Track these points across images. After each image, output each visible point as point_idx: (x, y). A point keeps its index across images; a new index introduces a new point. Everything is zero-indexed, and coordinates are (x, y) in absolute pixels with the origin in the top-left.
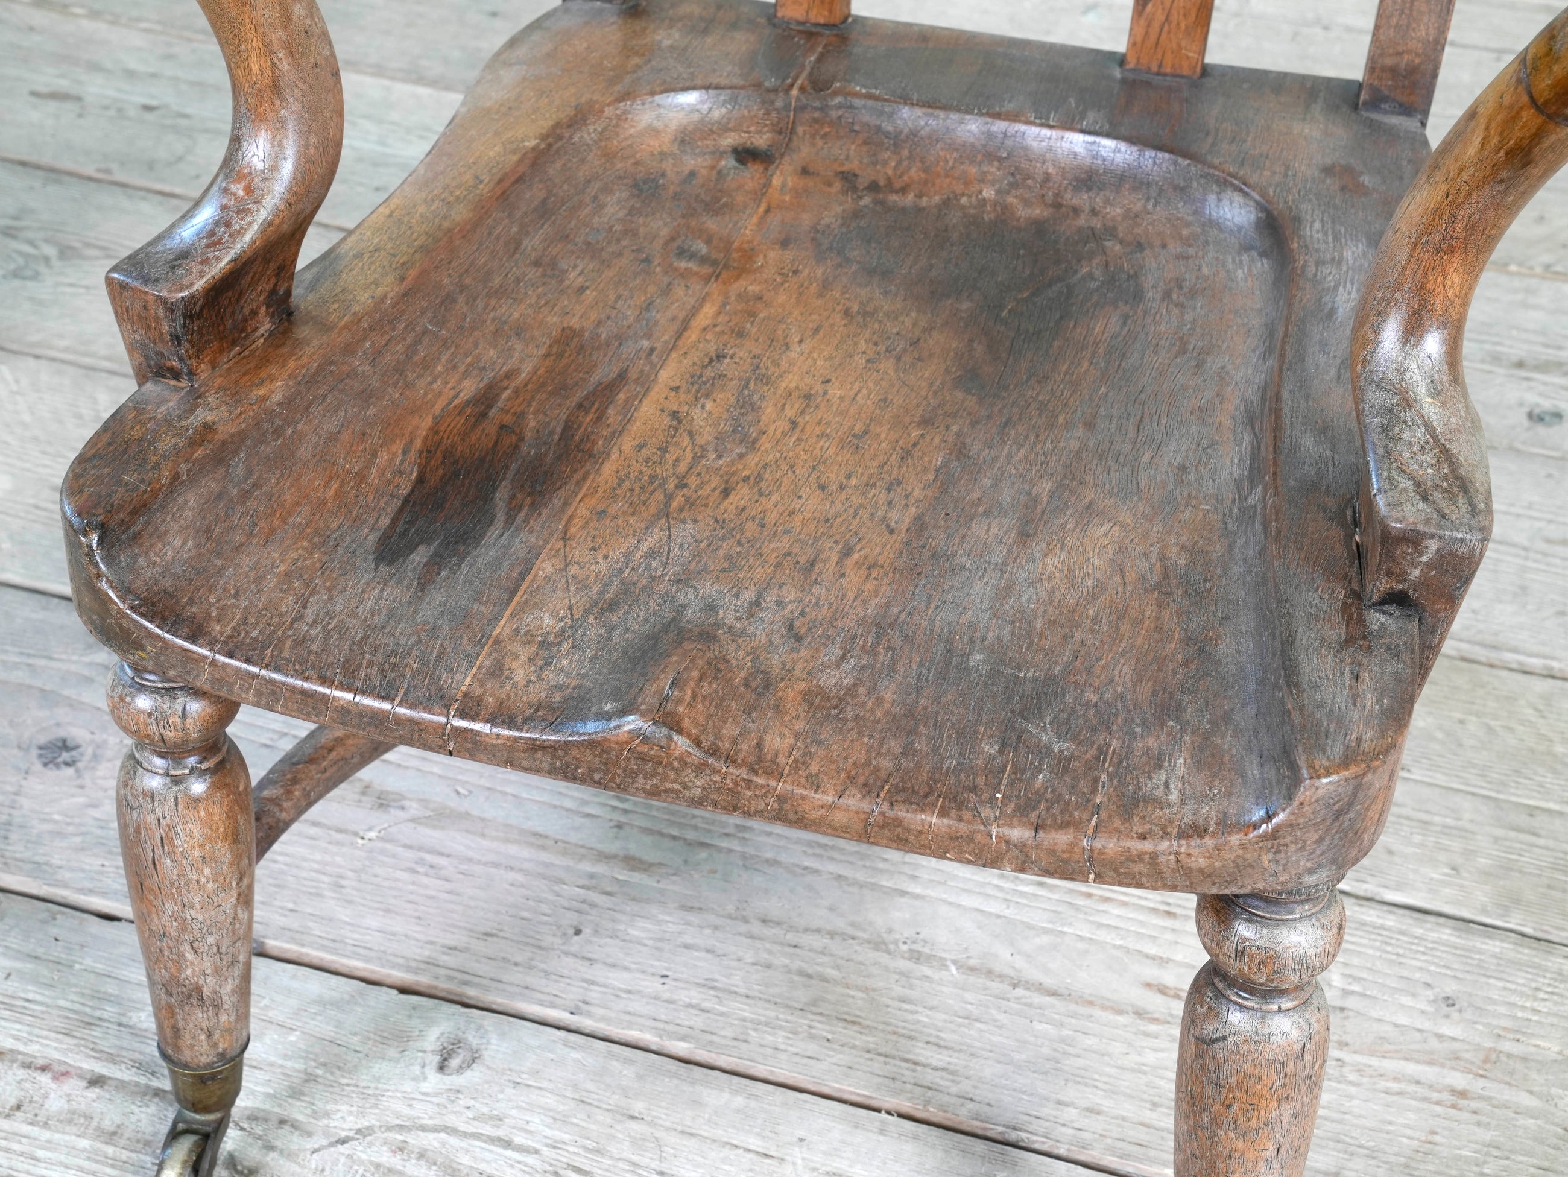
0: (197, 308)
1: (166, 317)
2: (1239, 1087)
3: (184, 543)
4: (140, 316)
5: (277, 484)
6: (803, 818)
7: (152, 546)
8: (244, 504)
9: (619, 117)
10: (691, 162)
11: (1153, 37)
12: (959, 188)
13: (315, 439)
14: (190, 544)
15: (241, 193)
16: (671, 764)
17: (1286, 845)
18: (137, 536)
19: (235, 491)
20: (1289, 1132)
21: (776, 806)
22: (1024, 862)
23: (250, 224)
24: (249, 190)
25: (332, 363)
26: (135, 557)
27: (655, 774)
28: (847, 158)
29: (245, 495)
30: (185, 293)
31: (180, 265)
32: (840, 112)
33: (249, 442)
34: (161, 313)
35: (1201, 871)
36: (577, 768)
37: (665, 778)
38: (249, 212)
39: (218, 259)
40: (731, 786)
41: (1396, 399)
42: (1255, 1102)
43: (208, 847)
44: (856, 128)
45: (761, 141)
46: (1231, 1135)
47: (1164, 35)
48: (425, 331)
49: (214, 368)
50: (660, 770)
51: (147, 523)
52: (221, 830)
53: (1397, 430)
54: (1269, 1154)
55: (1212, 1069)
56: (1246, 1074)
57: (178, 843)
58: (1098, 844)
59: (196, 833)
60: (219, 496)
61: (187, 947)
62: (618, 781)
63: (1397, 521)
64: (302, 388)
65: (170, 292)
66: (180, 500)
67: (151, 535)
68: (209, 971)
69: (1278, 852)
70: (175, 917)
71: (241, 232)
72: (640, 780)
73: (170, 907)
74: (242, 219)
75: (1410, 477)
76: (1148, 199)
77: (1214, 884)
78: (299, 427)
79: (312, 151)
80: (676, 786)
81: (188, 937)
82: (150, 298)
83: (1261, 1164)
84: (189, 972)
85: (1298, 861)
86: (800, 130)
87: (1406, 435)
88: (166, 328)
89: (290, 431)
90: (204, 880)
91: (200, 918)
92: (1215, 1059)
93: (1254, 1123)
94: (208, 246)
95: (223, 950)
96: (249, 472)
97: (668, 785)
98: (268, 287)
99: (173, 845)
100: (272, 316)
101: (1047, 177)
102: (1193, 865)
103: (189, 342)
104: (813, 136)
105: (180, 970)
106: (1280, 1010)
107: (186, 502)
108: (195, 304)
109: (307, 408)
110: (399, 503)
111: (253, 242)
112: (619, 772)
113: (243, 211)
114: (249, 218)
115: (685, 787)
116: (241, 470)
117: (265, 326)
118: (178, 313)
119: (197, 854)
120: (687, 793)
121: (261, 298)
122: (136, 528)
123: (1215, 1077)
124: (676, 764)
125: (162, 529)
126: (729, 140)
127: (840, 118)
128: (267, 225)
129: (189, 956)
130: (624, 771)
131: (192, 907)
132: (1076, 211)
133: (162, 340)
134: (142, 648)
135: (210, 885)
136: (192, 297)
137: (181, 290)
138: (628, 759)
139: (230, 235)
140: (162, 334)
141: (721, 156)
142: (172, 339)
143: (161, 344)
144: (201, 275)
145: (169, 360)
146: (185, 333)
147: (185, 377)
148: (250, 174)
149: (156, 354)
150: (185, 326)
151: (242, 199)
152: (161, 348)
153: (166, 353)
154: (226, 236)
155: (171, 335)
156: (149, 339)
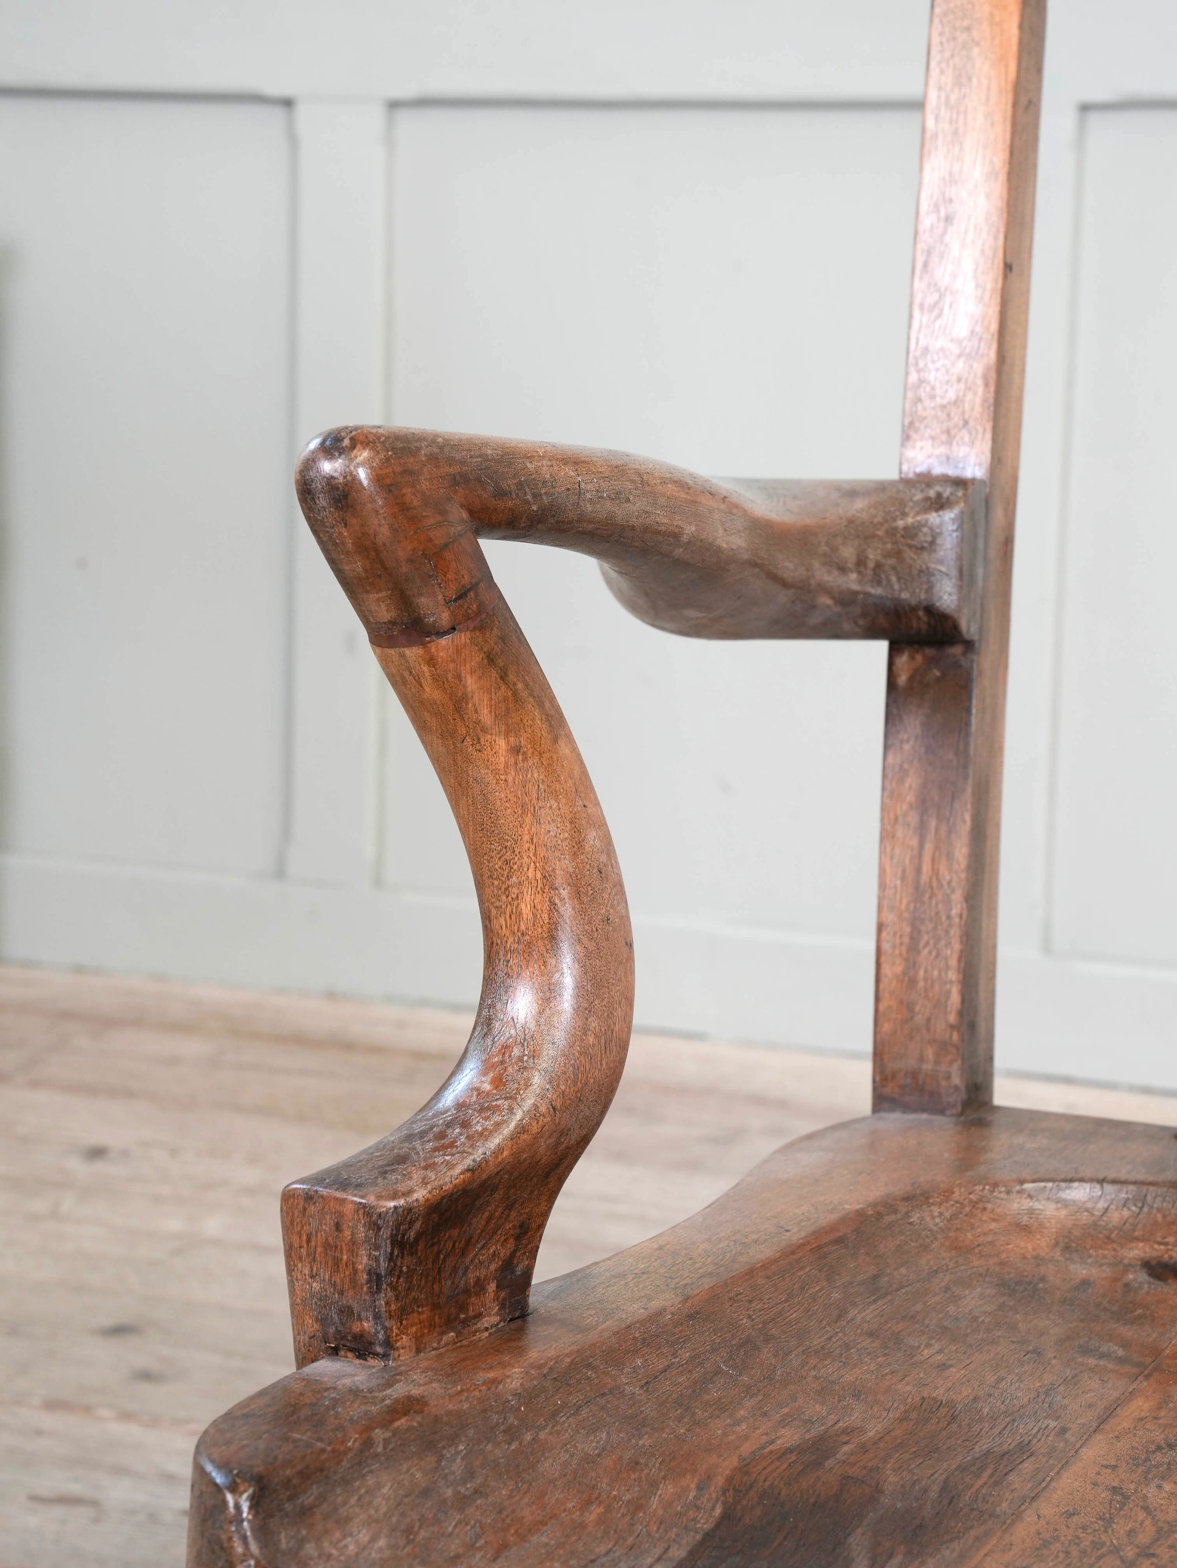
0: (412, 1234)
1: (367, 1240)
3: (374, 1539)
4: (327, 1245)
5: (510, 1497)
7: (326, 1531)
8: (461, 1510)
9: (974, 1204)
10: (1080, 1270)
13: (565, 1457)
14: (382, 1542)
18: (305, 1512)
19: (449, 1492)
23: (498, 1125)
24: (499, 1082)
25: (589, 1366)
26: (302, 1542)
29: (463, 1502)
30: (402, 1202)
31: (393, 1171)
33: (471, 1433)
34: (361, 1233)
38: (496, 1109)
39: (450, 1166)
48: (718, 1372)
49: (418, 1351)
51: (322, 1498)
60: (425, 1493)
64: (548, 1384)
65: (380, 1197)
66: (371, 1481)
67: (326, 1517)
71: (485, 1135)
74: (486, 1119)
78: (542, 1435)
79: (591, 1039)
82: (348, 1209)
88: (363, 1261)
89: (528, 1437)
94: (436, 1149)
96: (470, 1474)
98: (504, 1253)
100: (502, 1306)
103: (394, 1288)
107: (379, 1486)
108: (411, 1223)
109: (555, 1414)
110: (699, 1537)
111: (500, 1149)
113: (488, 1108)
114: (497, 1118)
116: (458, 1467)
117: (491, 1319)
118: (385, 1233)
121: (493, 1267)
122: (307, 1499)
125: (343, 1512)
126: (1137, 1252)
128: (522, 1129)
133: (354, 1283)
136: (409, 1210)
137: (394, 1196)
139: (468, 1138)
140: (355, 1271)
141: (1127, 1268)
142: (369, 1281)
143: (351, 1292)
144: (425, 1182)
145: (360, 1319)
146: (390, 1272)
147: (379, 1349)
148: (502, 1062)
149: (341, 1312)
150: (391, 1258)
151: (488, 1094)
152: (350, 1299)
153: (356, 1308)
154: (463, 1138)
155: (369, 1273)
156: (334, 1285)
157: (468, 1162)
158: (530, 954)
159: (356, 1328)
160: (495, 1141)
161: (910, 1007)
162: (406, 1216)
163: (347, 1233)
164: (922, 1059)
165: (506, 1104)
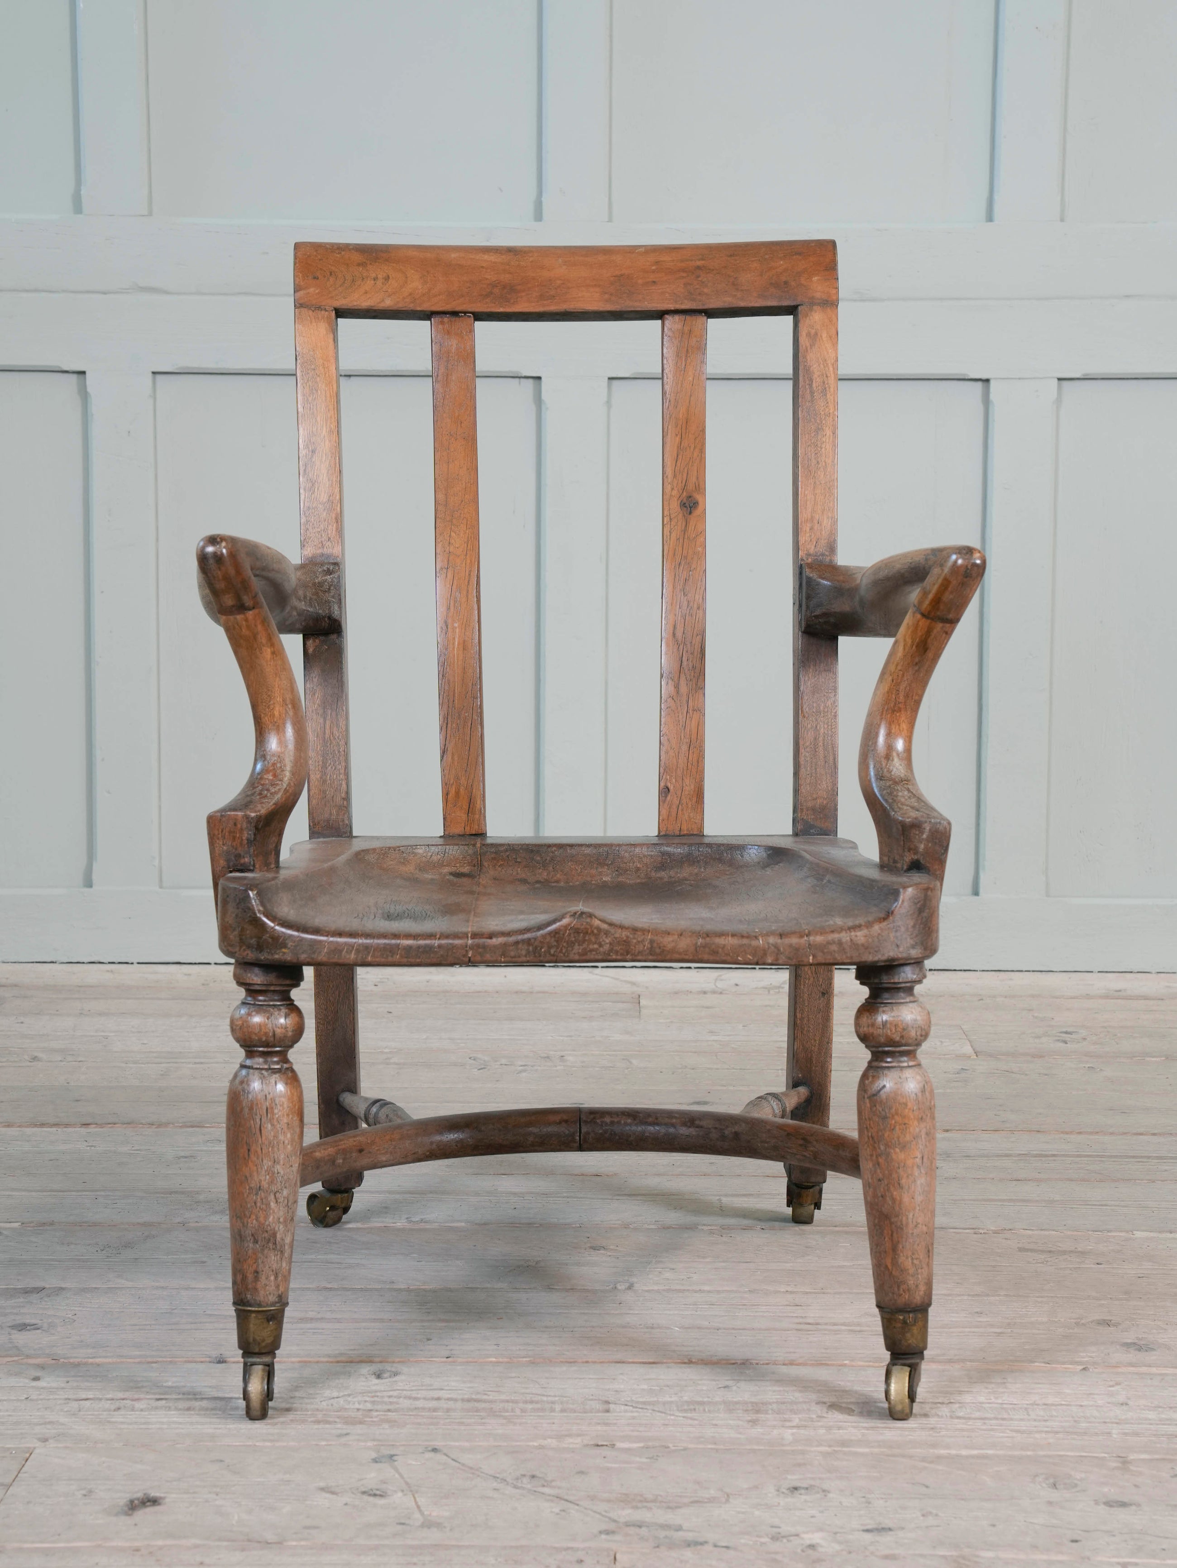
0: (261, 826)
1: (247, 827)
2: (897, 1114)
4: (230, 832)
6: (663, 951)
11: (674, 814)
12: (589, 879)
15: (271, 778)
16: (593, 932)
17: (899, 927)
20: (926, 1145)
21: (649, 946)
22: (777, 954)
23: (279, 790)
24: (275, 776)
27: (584, 941)
28: (517, 874)
30: (259, 813)
32: (508, 853)
34: (245, 825)
35: (863, 945)
36: (541, 949)
37: (590, 941)
38: (277, 784)
39: (269, 803)
40: (625, 938)
41: (891, 782)
42: (906, 1121)
43: (291, 1116)
44: (519, 860)
45: (466, 869)
46: (897, 1150)
47: (680, 812)
50: (587, 938)
52: (297, 1107)
53: (895, 793)
54: (918, 1161)
55: (881, 1110)
56: (900, 1104)
57: (276, 1111)
58: (812, 938)
59: (285, 1106)
61: (272, 1196)
62: (564, 951)
63: (908, 818)
68: (281, 1220)
69: (896, 931)
70: (268, 1171)
71: (276, 793)
72: (576, 947)
73: (267, 1163)
74: (275, 788)
75: (907, 806)
76: (700, 868)
77: (870, 953)
80: (596, 946)
81: (274, 1188)
83: (915, 1168)
84: (271, 1219)
85: (906, 938)
86: (486, 864)
87: (900, 794)
88: (245, 836)
90: (286, 1142)
91: (282, 1173)
92: (881, 1101)
93: (908, 1138)
95: (289, 1204)
97: (591, 947)
99: (273, 1113)
100: (275, 861)
101: (638, 869)
102: (860, 942)
103: (254, 846)
104: (494, 866)
105: (266, 1217)
106: (909, 1067)
112: (565, 944)
114: (278, 787)
115: (601, 945)
118: (253, 825)
119: (285, 1121)
120: (601, 949)
121: (274, 844)
123: (883, 1113)
124: (595, 931)
126: (446, 870)
127: (508, 856)
129: (273, 1205)
130: (568, 943)
131: (278, 1163)
132: (661, 878)
133: (241, 844)
134: (285, 947)
135: (289, 1147)
136: (260, 816)
138: (570, 935)
139: (271, 794)
140: (242, 840)
141: (445, 875)
142: (248, 843)
143: (240, 849)
144: (262, 807)
145: (244, 858)
146: (255, 839)
147: (252, 868)
148: (274, 769)
149: (236, 856)
150: (255, 835)
151: (272, 780)
152: (240, 851)
153: (242, 854)
154: (269, 794)
155: (247, 840)
156: (233, 847)
157: (274, 801)
158: (279, 730)
159: (242, 861)
160: (279, 796)
161: (324, 792)
162: (259, 819)
163: (239, 826)
164: (331, 814)
165: (280, 783)
